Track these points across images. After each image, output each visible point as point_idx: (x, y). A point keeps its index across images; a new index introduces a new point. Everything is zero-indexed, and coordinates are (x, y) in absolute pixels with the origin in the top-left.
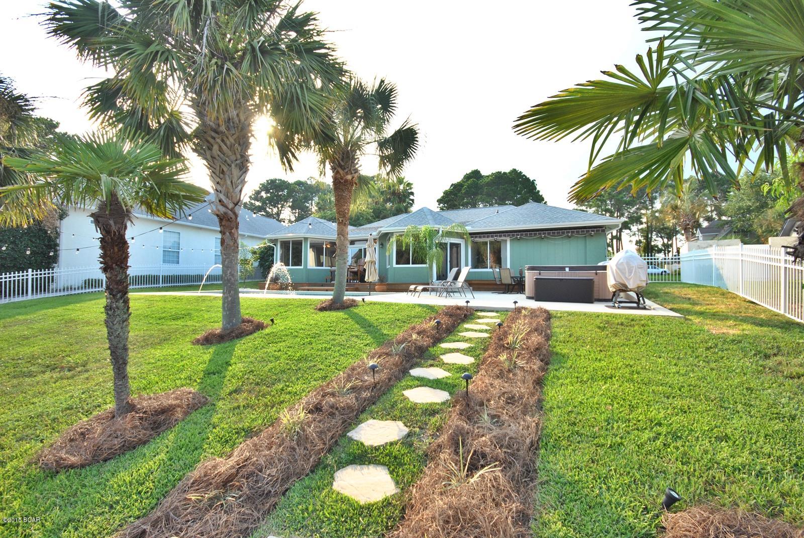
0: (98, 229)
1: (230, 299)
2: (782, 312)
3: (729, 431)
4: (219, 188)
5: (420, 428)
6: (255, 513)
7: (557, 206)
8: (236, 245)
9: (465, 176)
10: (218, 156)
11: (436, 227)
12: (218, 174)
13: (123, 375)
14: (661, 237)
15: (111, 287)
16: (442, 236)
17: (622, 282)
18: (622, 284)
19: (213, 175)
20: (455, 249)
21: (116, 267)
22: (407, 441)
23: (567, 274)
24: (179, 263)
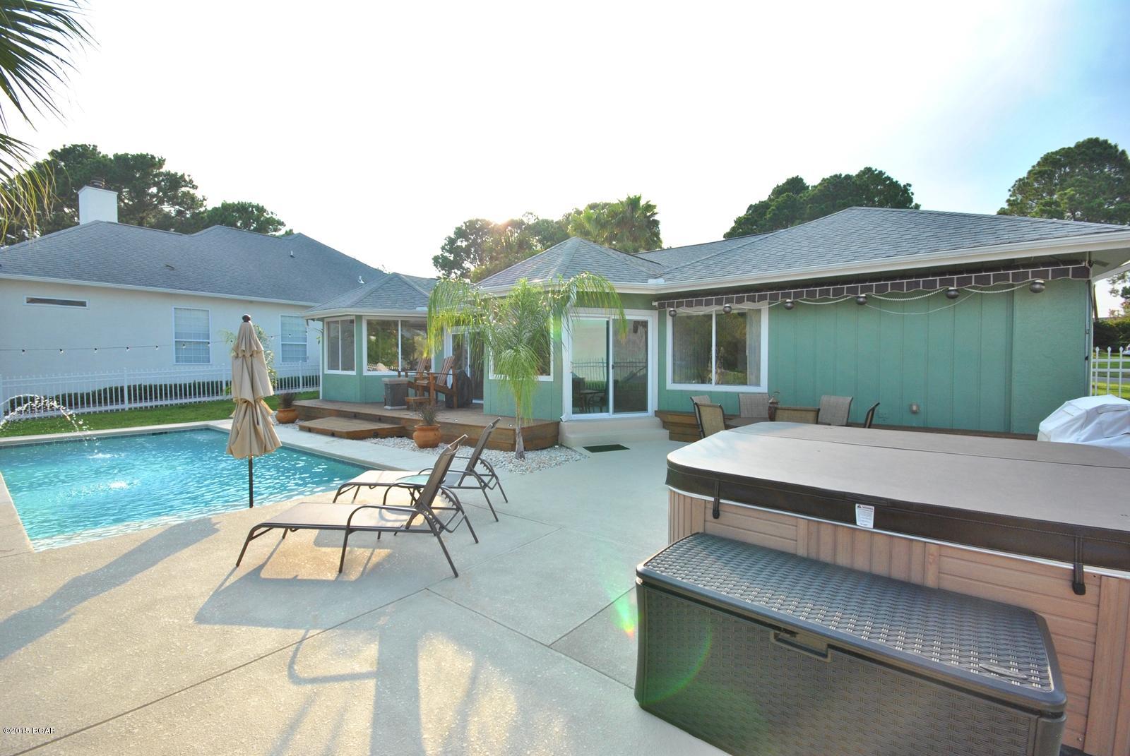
24: (211, 361)
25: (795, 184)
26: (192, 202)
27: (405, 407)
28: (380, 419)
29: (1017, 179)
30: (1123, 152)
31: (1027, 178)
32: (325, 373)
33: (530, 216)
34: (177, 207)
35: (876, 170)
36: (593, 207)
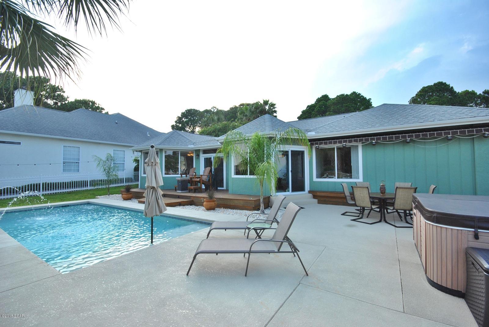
9: (317, 100)
11: (272, 134)
24: (80, 171)
25: (325, 98)
26: (61, 98)
27: (188, 191)
28: (179, 197)
29: (412, 97)
30: (452, 87)
31: (415, 97)
32: (142, 176)
33: (215, 108)
34: (55, 101)
35: (357, 93)
36: (242, 105)
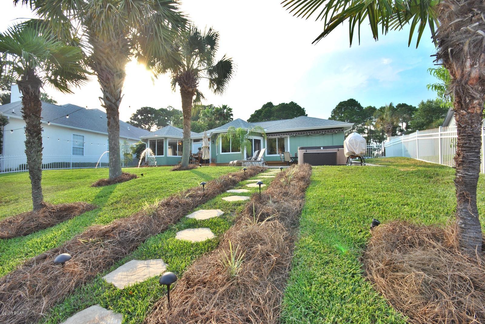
0: (21, 91)
1: (114, 160)
2: (440, 163)
3: (409, 202)
4: (106, 90)
5: (231, 211)
6: (123, 250)
7: (316, 117)
8: (118, 126)
9: (263, 106)
10: (105, 68)
11: (245, 129)
12: (105, 81)
13: (38, 187)
14: (376, 142)
15: (29, 128)
16: (249, 134)
17: (353, 151)
18: (352, 152)
19: (102, 81)
20: (257, 145)
21: (33, 116)
22: (223, 217)
23: (322, 151)
24: (84, 155)
25: (270, 104)
35: (294, 103)
